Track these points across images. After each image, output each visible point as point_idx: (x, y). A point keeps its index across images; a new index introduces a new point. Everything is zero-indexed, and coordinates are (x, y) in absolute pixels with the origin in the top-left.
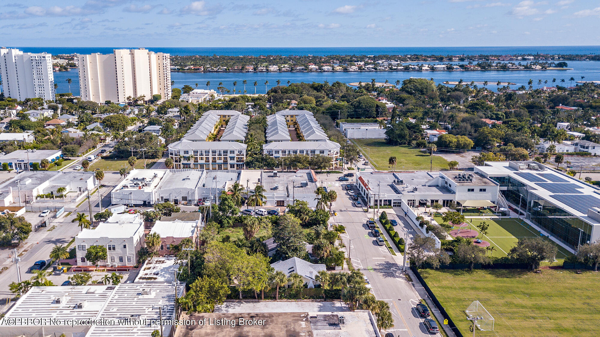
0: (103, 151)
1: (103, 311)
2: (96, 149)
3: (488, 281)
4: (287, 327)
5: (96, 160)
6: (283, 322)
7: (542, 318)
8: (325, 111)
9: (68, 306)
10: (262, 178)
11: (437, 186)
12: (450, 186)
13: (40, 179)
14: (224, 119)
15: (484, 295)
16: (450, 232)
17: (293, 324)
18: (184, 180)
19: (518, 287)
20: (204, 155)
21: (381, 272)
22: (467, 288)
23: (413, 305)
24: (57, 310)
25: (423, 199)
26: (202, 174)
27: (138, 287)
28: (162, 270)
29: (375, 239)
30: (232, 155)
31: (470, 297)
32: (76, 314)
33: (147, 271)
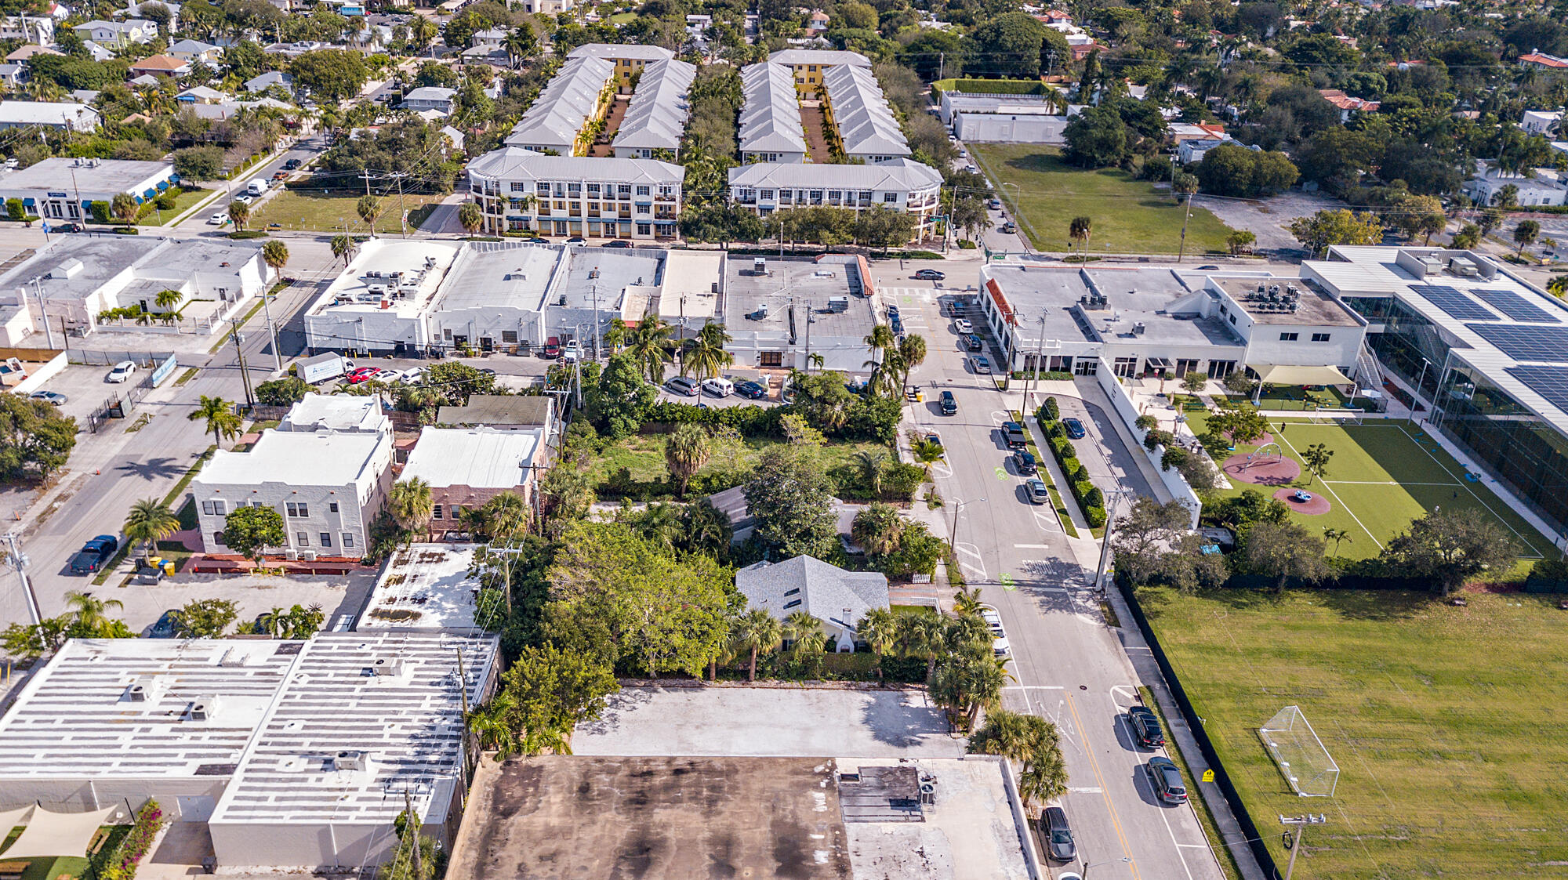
0: (291, 165)
1: (264, 730)
2: (272, 156)
3: (1321, 629)
4: (774, 808)
5: (272, 194)
6: (763, 791)
7: (1464, 756)
8: (904, 53)
9: (167, 709)
10: (722, 279)
11: (1195, 316)
12: (1233, 319)
13: (109, 260)
14: (626, 69)
15: (1310, 677)
16: (1227, 462)
17: (790, 799)
18: (508, 278)
19: (1401, 653)
20: (567, 196)
21: (1037, 594)
22: (1265, 651)
23: (1118, 708)
24: (135, 721)
25: (1157, 356)
26: (559, 259)
27: (367, 649)
28: (436, 587)
29: (1022, 480)
30: (643, 199)
31: (1272, 683)
32: (186, 738)
33: (395, 591)
